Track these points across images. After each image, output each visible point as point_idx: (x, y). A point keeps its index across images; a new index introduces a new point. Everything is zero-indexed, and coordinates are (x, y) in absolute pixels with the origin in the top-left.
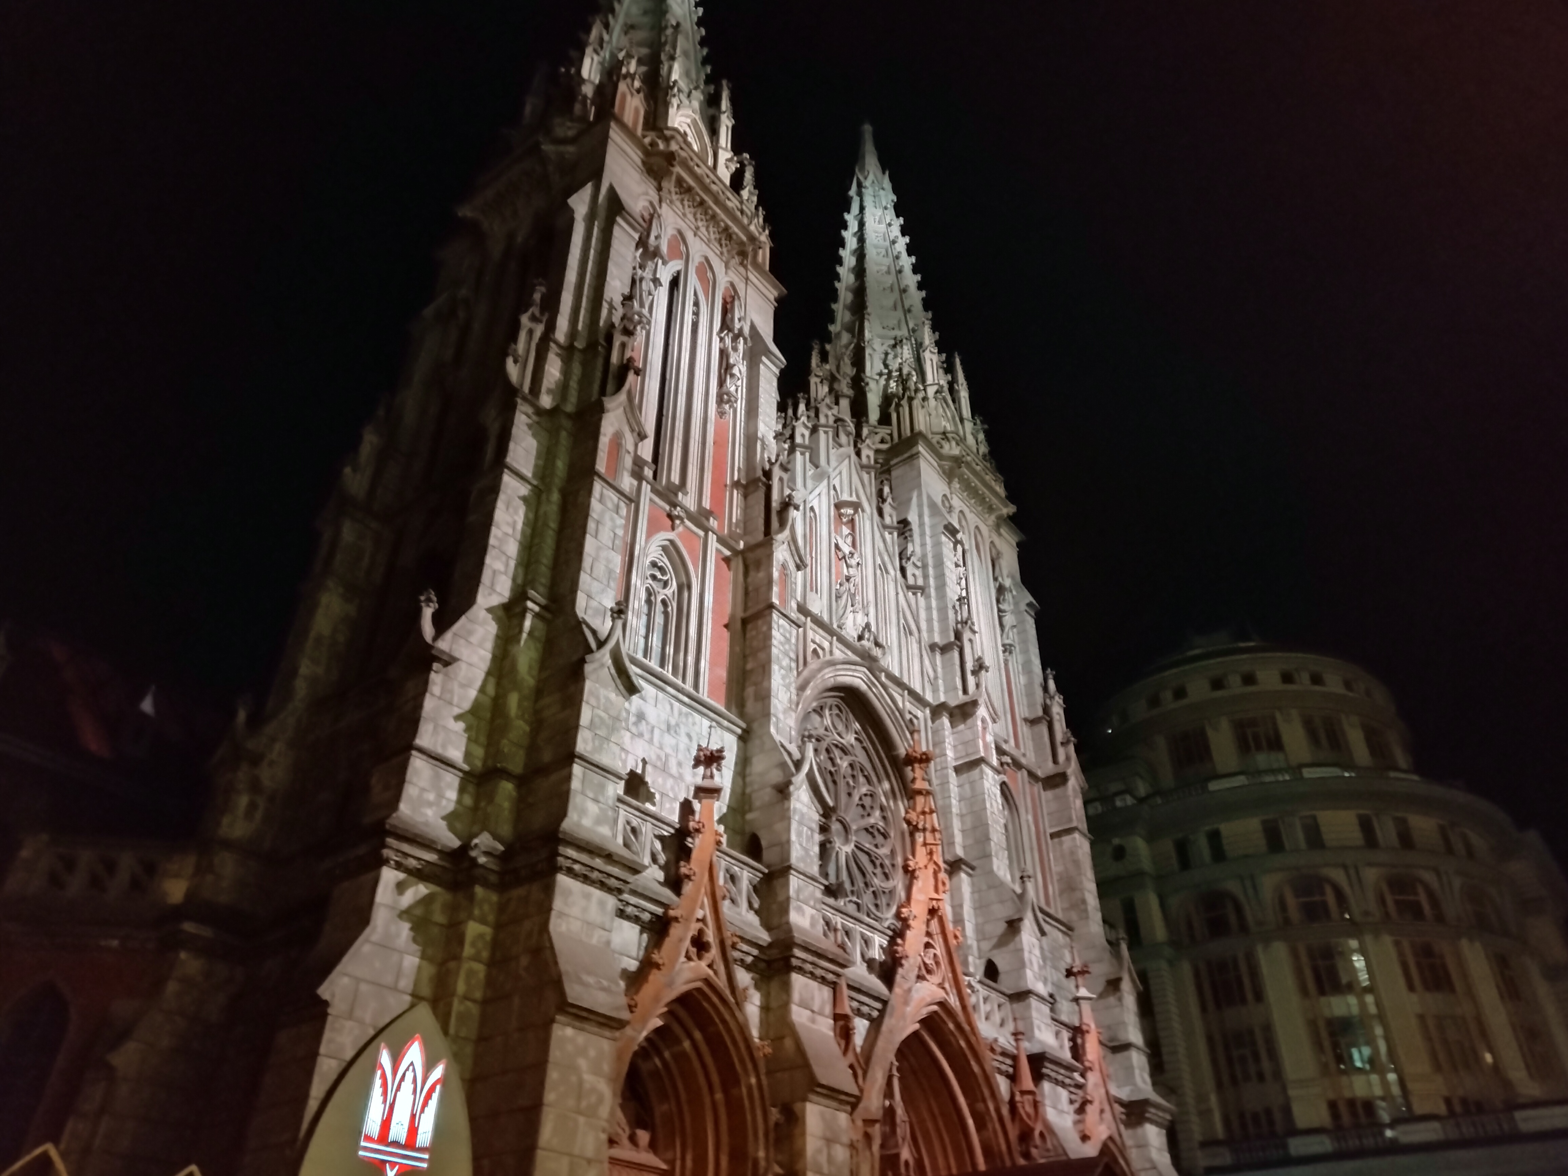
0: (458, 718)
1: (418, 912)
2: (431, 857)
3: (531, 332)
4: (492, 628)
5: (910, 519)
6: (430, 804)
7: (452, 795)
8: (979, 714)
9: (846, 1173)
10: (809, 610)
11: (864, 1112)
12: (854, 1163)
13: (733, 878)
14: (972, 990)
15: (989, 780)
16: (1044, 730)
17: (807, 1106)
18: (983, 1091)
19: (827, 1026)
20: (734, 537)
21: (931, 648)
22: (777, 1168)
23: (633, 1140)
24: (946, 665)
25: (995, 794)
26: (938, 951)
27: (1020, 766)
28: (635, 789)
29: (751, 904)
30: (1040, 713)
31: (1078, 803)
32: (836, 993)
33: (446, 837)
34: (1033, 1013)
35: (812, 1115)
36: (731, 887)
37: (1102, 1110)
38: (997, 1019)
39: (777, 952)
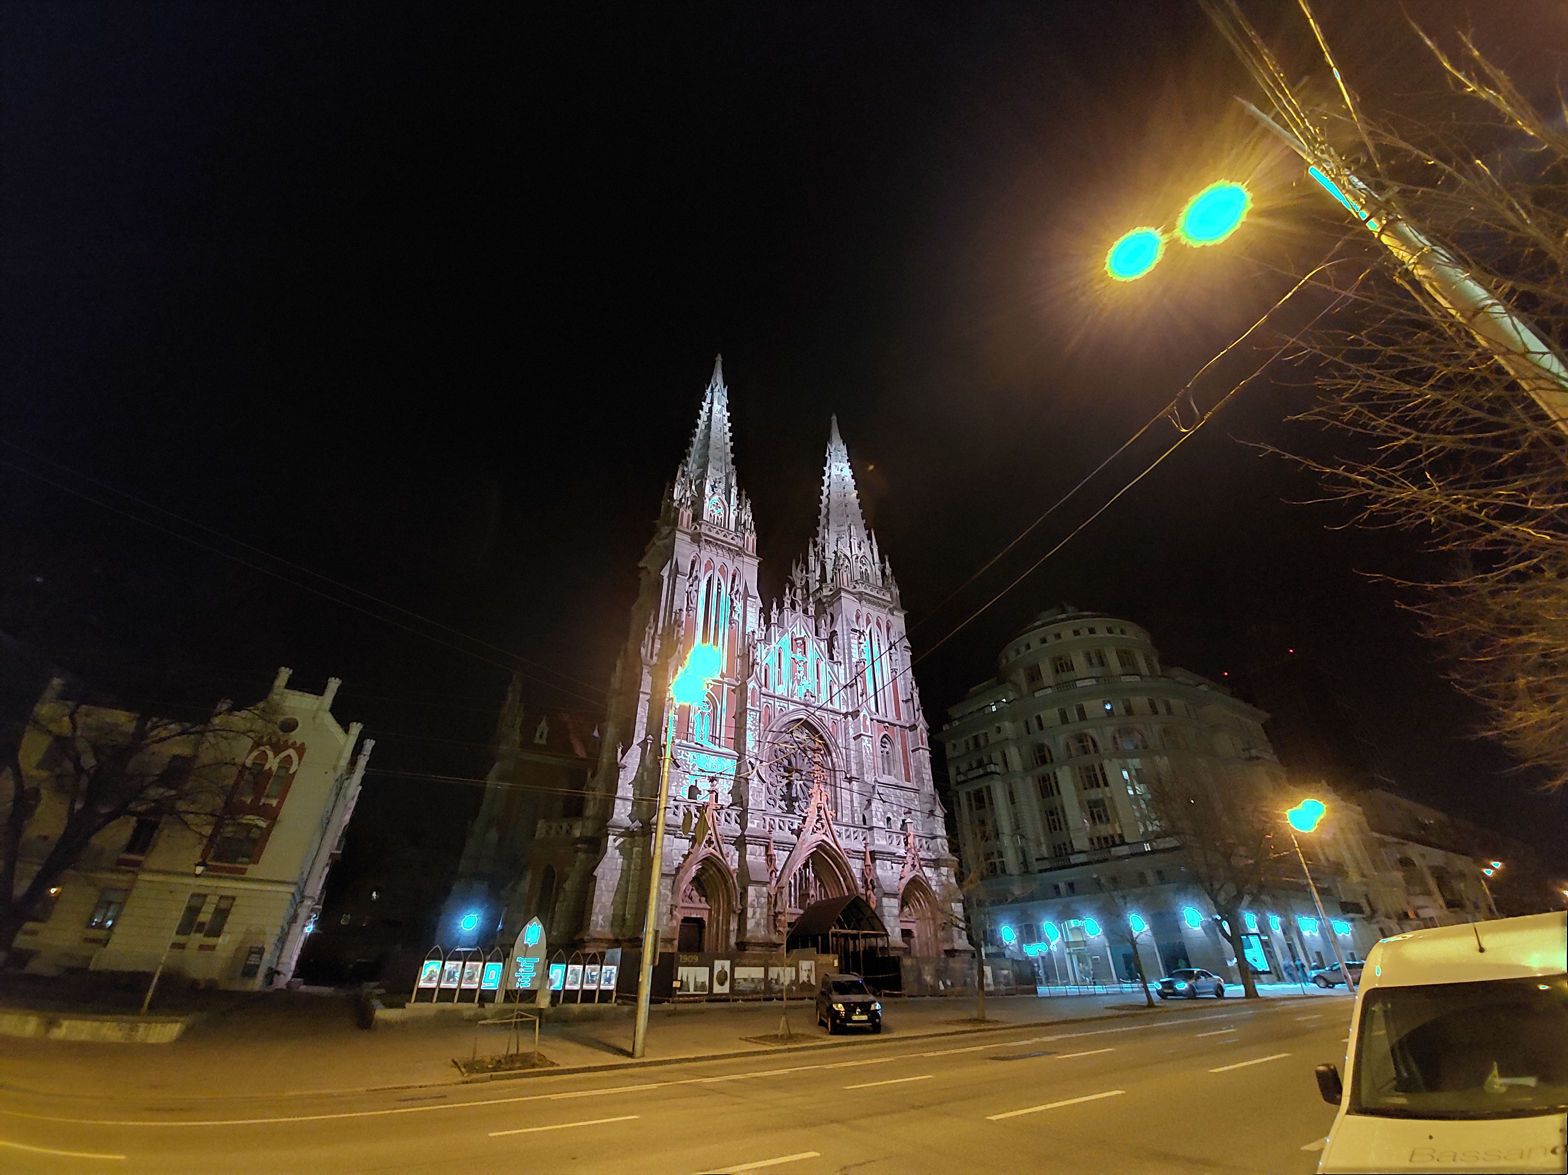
0: (630, 784)
1: (621, 846)
2: (623, 830)
3: (649, 633)
4: (640, 751)
5: (836, 629)
7: (630, 808)
8: (862, 714)
9: (765, 906)
10: (777, 694)
11: (779, 885)
12: (773, 901)
13: (729, 815)
14: (847, 830)
15: (865, 742)
16: (910, 704)
17: (749, 887)
18: (844, 868)
19: (762, 859)
20: (737, 680)
21: (845, 687)
22: (740, 907)
23: (700, 900)
24: (852, 693)
25: (870, 746)
26: (823, 821)
27: (895, 725)
28: (693, 791)
29: (736, 822)
30: (910, 697)
31: (925, 735)
32: (767, 848)
33: (627, 822)
34: (875, 835)
35: (751, 890)
36: (728, 818)
37: (914, 866)
38: (861, 838)
39: (742, 839)
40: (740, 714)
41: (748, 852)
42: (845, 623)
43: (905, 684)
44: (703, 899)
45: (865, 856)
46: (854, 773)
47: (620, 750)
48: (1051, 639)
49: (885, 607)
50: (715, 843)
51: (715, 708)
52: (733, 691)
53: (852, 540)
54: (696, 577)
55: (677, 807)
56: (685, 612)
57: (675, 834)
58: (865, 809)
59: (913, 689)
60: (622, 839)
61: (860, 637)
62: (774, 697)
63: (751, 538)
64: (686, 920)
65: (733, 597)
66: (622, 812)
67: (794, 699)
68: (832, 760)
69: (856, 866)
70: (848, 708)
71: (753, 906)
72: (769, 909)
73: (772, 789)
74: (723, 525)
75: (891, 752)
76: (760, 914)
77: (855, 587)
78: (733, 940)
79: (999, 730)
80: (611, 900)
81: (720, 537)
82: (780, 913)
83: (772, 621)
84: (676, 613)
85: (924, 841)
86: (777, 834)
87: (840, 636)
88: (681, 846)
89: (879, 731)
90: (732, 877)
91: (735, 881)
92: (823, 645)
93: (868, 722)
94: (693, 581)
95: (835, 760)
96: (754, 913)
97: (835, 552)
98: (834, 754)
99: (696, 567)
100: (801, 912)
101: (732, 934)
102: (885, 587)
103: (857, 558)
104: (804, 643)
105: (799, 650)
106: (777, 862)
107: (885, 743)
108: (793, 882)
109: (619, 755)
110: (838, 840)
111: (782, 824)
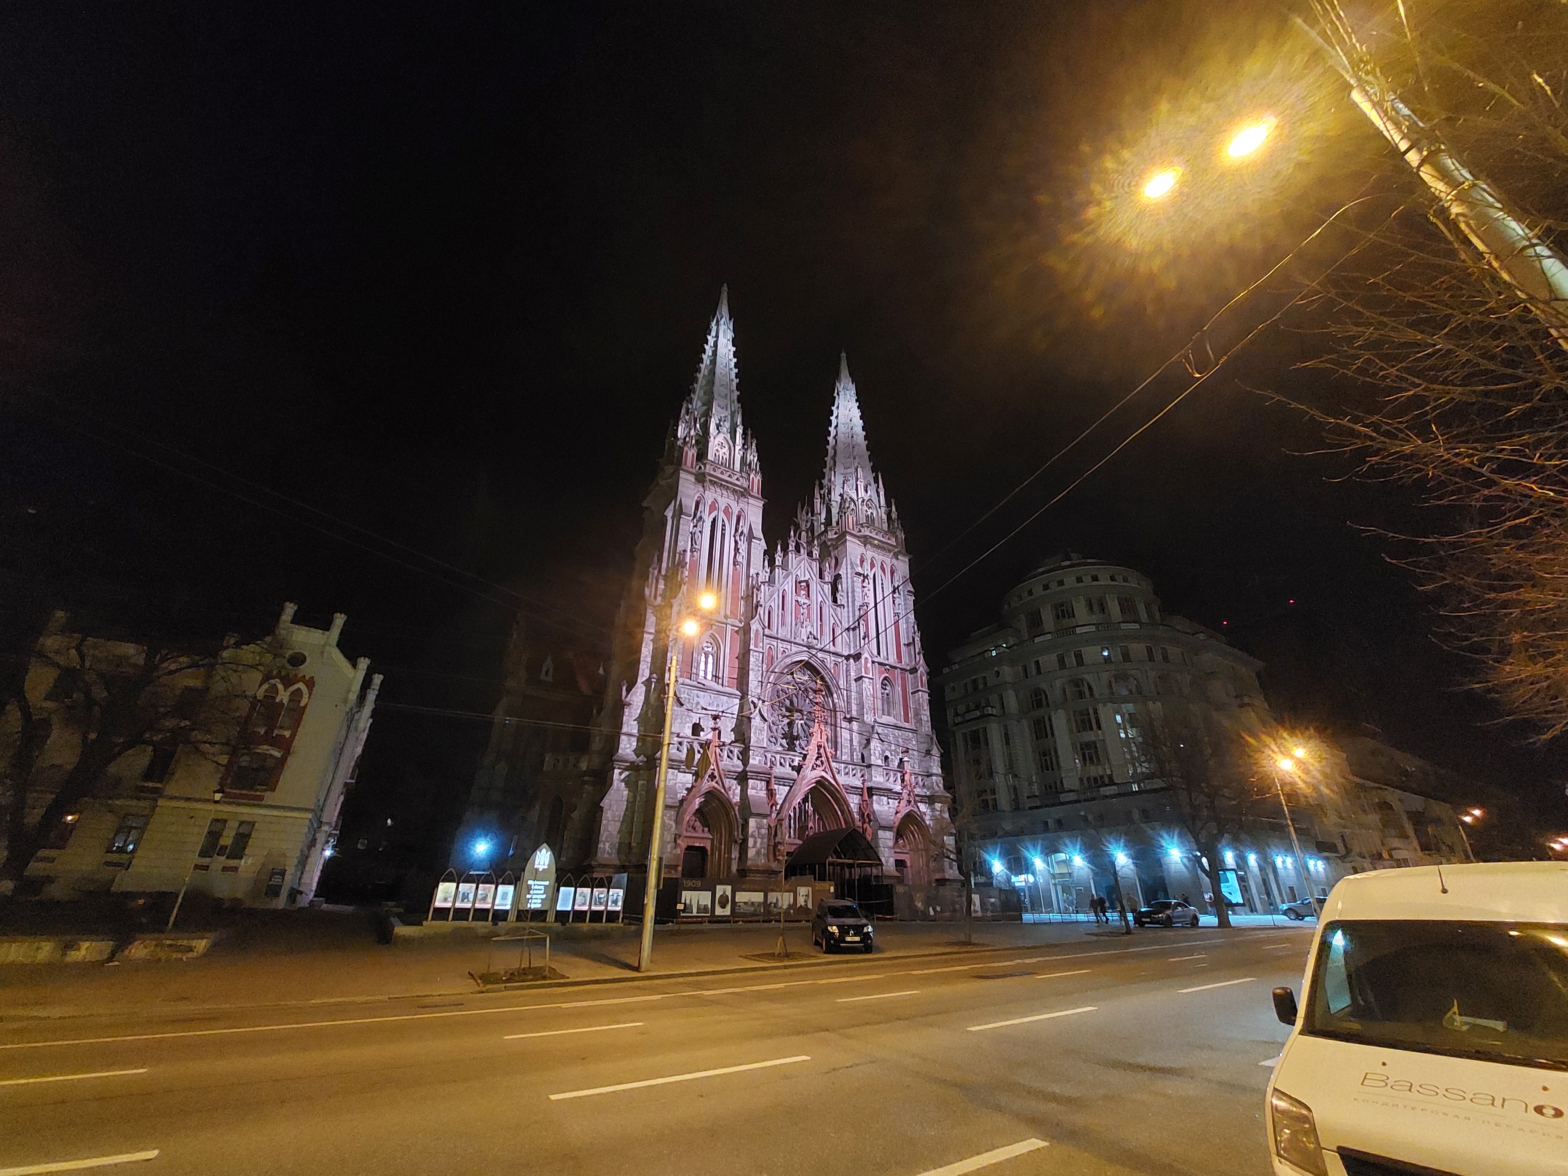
0: (635, 720)
1: (627, 779)
2: (628, 764)
3: (653, 574)
4: (644, 688)
5: (840, 573)
6: (628, 748)
7: (635, 744)
8: (863, 657)
9: (766, 836)
10: (779, 636)
11: (779, 817)
12: (773, 832)
13: (731, 752)
14: (845, 768)
15: (866, 683)
16: (912, 648)
17: (750, 819)
18: (843, 803)
19: (763, 794)
20: (741, 622)
21: (848, 629)
22: (742, 837)
23: (703, 831)
24: (855, 636)
25: (871, 688)
26: (823, 759)
27: (896, 668)
28: (697, 729)
29: (738, 758)
30: (911, 641)
31: (924, 678)
32: (768, 783)
33: (633, 757)
34: (873, 772)
35: (752, 822)
36: (730, 754)
37: (909, 802)
38: (859, 775)
39: (743, 774)
40: (744, 654)
41: (750, 786)
42: (849, 566)
43: (907, 628)
44: (706, 829)
45: (862, 792)
46: (854, 714)
47: (624, 688)
48: (1054, 586)
49: (890, 551)
50: (718, 778)
51: (719, 648)
52: (737, 632)
53: (859, 483)
54: (701, 517)
55: (680, 743)
56: (689, 553)
57: (678, 769)
58: (864, 748)
59: (914, 633)
60: (627, 773)
61: (863, 581)
62: (777, 639)
63: (756, 479)
64: (689, 848)
65: (738, 538)
66: (627, 747)
67: (797, 641)
68: (833, 701)
69: (854, 801)
70: (850, 651)
71: (753, 836)
72: (769, 840)
73: (774, 728)
74: (728, 465)
75: (891, 694)
76: (761, 844)
77: (860, 531)
78: (734, 868)
79: (998, 673)
80: (618, 829)
81: (725, 477)
82: (779, 843)
83: (777, 564)
84: (680, 554)
85: (920, 778)
86: (778, 770)
87: (844, 580)
88: (684, 780)
89: (881, 673)
90: (734, 810)
91: (737, 813)
92: (827, 588)
93: (869, 665)
94: (698, 521)
95: (836, 701)
96: (755, 843)
97: (841, 495)
98: (835, 696)
99: (701, 508)
100: (800, 842)
101: (733, 861)
102: (891, 531)
103: (863, 501)
104: (808, 586)
105: (803, 592)
106: (777, 796)
107: (886, 685)
108: (792, 814)
109: (624, 693)
110: (837, 776)
111: (782, 761)
